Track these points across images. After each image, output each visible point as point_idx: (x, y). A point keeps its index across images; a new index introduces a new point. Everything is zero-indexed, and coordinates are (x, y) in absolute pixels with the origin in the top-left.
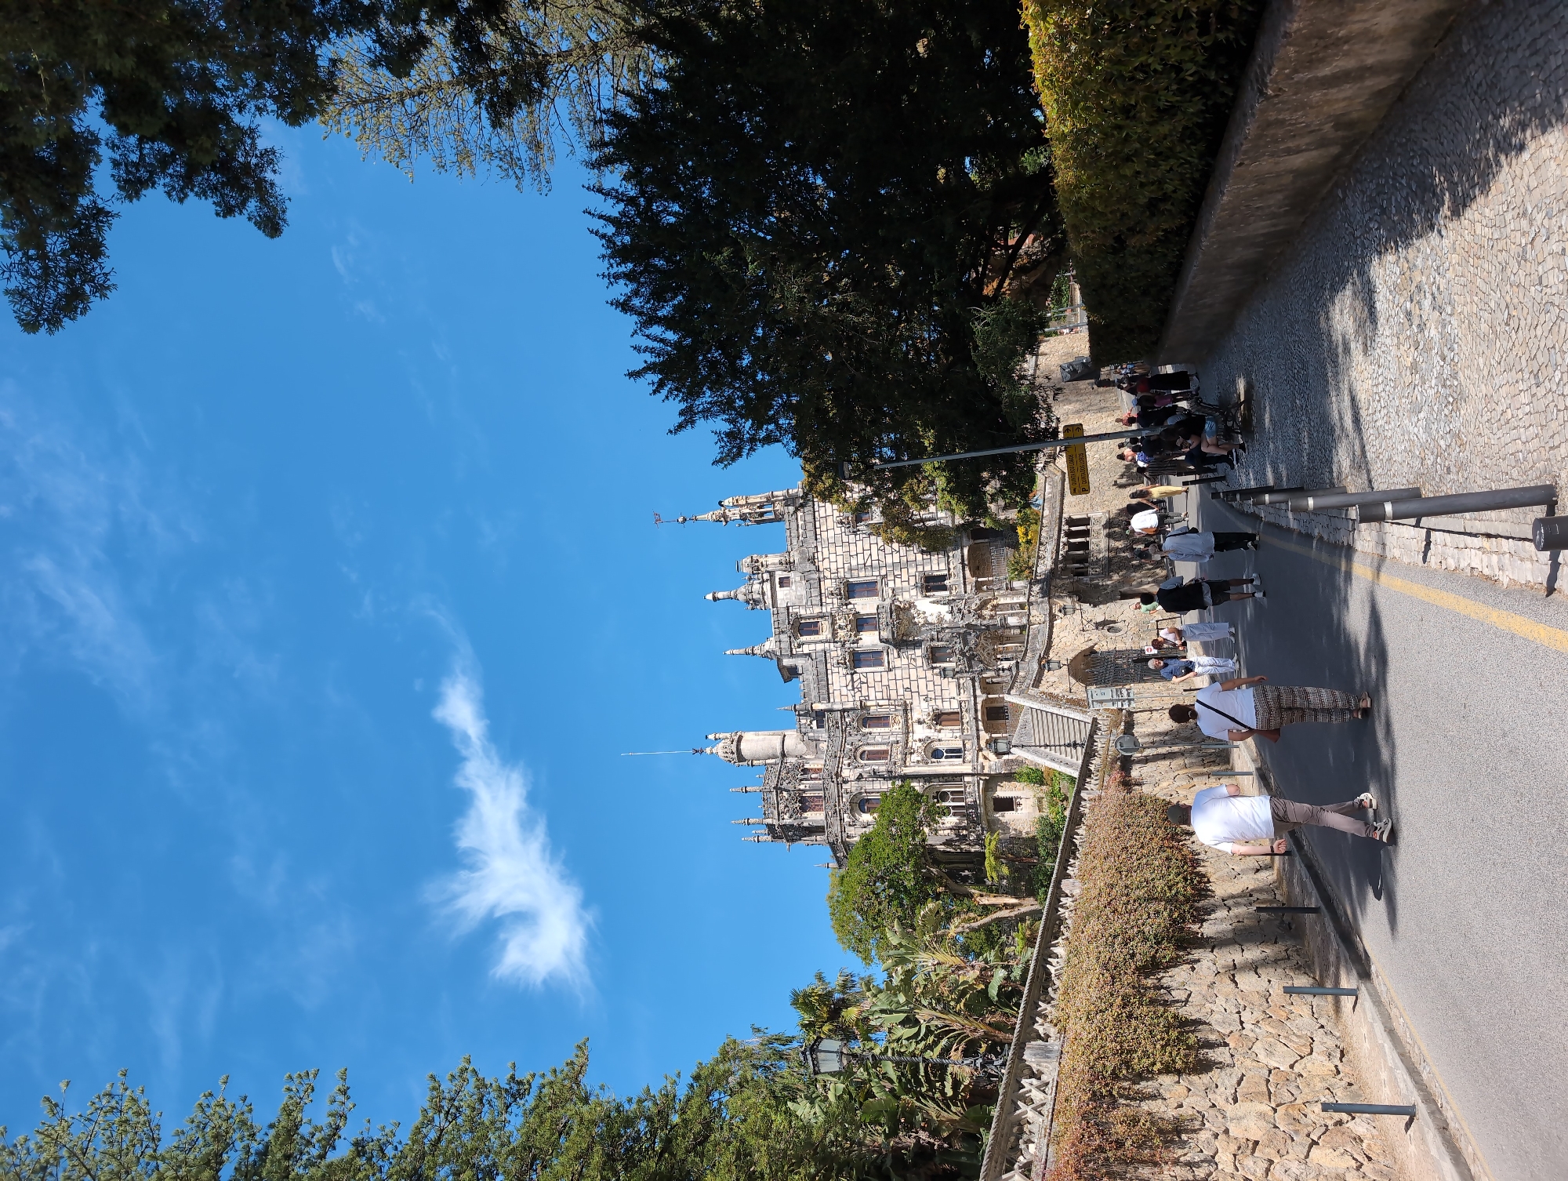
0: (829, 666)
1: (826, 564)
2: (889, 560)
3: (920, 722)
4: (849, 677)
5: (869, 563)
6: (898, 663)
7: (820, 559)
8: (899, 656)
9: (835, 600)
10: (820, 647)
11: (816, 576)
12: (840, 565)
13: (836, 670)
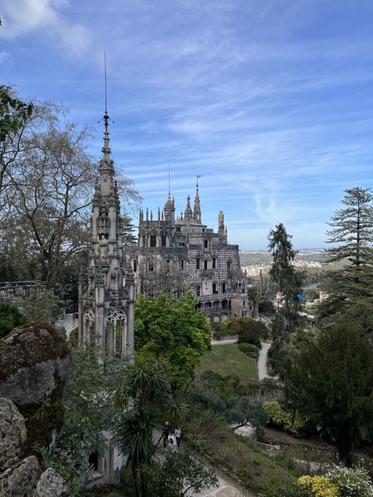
0: (198, 250)
1: (221, 252)
2: (221, 273)
4: (195, 257)
5: (220, 266)
6: (197, 274)
9: (213, 254)
10: (203, 247)
12: (221, 257)
13: (197, 253)
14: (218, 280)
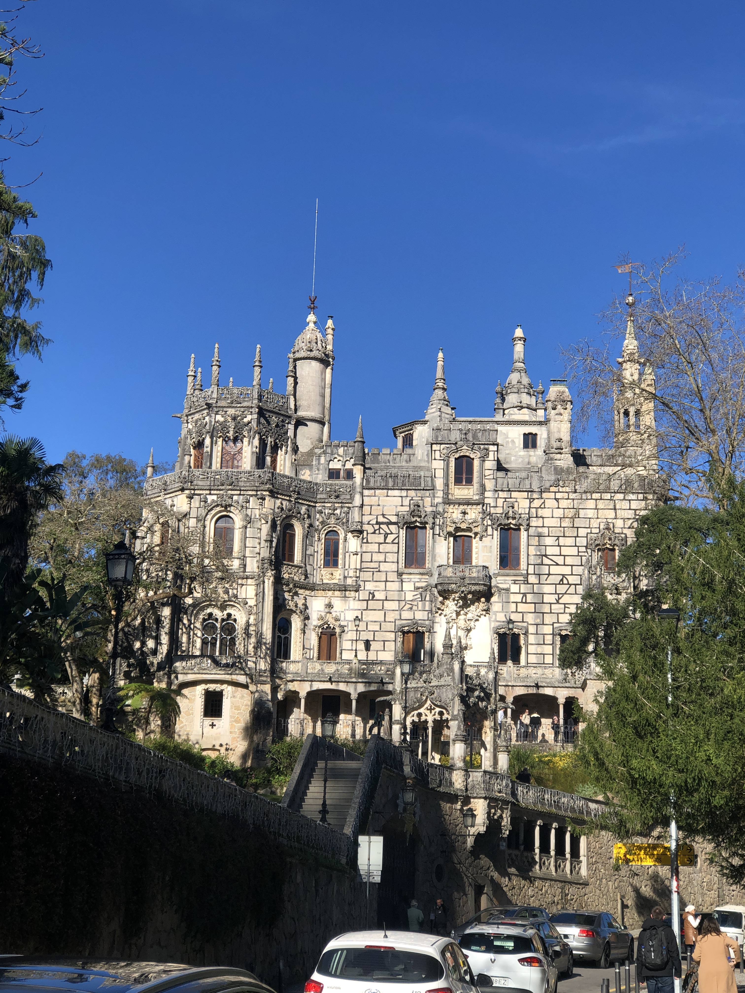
0: (412, 493)
1: (551, 503)
2: (547, 589)
3: (329, 606)
4: (394, 519)
5: (546, 561)
6: (408, 586)
7: (559, 496)
8: (417, 588)
9: (499, 510)
10: (439, 483)
11: (535, 487)
12: (547, 522)
13: (406, 502)
14: (530, 618)
